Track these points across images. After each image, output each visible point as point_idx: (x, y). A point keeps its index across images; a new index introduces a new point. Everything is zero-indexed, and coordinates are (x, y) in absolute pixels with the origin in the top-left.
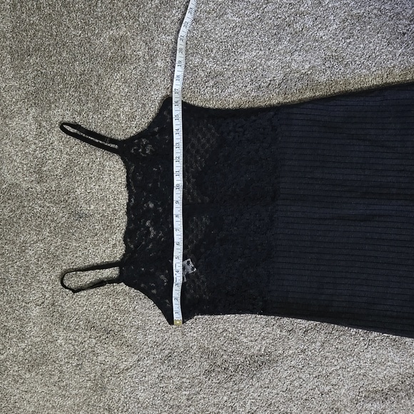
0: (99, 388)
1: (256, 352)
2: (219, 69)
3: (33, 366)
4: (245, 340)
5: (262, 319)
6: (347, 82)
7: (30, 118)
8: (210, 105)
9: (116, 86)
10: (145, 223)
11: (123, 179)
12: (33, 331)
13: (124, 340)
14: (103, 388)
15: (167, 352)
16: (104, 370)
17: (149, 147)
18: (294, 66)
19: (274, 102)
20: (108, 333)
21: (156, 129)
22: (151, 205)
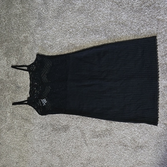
0: (25, 136)
1: (64, 125)
2: (51, 44)
3: (9, 130)
4: (61, 121)
5: (66, 115)
6: (84, 46)
7: (5, 60)
8: (50, 55)
9: (26, 50)
10: (34, 88)
11: (29, 76)
12: (8, 120)
13: (31, 122)
14: (26, 136)
15: (42, 125)
16: (26, 131)
17: (35, 67)
18: (70, 42)
19: (66, 53)
20: (27, 120)
21: (37, 62)
22: (36, 84)
